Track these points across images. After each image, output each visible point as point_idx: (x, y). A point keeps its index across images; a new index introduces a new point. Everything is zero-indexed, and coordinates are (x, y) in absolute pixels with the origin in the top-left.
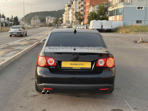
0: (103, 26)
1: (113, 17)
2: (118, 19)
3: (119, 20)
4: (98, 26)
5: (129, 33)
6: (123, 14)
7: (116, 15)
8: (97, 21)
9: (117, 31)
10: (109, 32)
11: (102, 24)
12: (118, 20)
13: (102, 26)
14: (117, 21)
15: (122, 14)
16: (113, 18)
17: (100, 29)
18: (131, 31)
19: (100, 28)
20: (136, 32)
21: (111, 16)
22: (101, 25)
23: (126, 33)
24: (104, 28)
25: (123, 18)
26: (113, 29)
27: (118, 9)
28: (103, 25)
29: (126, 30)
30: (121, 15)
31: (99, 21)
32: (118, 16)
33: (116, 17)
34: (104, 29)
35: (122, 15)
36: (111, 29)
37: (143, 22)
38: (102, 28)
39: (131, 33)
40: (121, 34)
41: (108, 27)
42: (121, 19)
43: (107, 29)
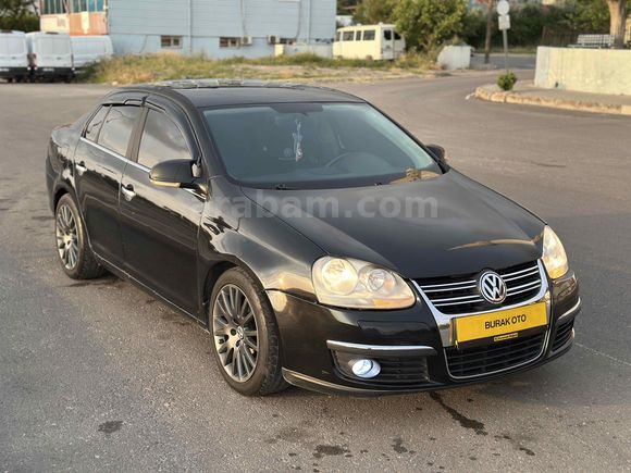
0: (35, 56)
1: (62, 16)
2: (86, 26)
3: (92, 32)
4: (14, 58)
6: (105, 7)
7: (76, 11)
8: (9, 35)
9: (95, 77)
11: (30, 49)
12: (86, 32)
13: (31, 57)
14: (83, 34)
15: (100, 9)
16: (60, 23)
17: (24, 69)
18: (157, 77)
19: (22, 62)
21: (53, 13)
22: (26, 52)
24: (39, 63)
25: (109, 24)
26: (77, 69)
28: (34, 52)
29: (133, 73)
30: (96, 12)
31: (16, 33)
32: (85, 15)
33: (78, 22)
34: (40, 69)
35: (104, 13)
36: (69, 70)
37: (185, 42)
38: (32, 66)
41: (59, 59)
42: (101, 27)
43: (56, 68)
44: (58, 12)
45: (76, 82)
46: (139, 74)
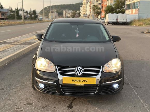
0: (118, 19)
1: (130, 10)
2: (134, 12)
3: (135, 14)
4: (113, 20)
5: (142, 26)
6: (138, 7)
7: (133, 9)
8: (113, 14)
9: (131, 24)
10: (124, 25)
11: (117, 18)
13: (117, 19)
14: (133, 14)
15: (137, 8)
16: (129, 12)
17: (115, 22)
18: (144, 24)
19: (115, 21)
20: (148, 24)
21: (128, 9)
22: (116, 18)
23: (139, 26)
24: (119, 21)
25: (139, 11)
26: (127, 22)
27: (135, 2)
28: (118, 18)
29: (139, 23)
30: (137, 9)
31: (115, 14)
32: (134, 9)
33: (133, 11)
34: (119, 22)
35: (138, 9)
36: (126, 22)
38: (117, 21)
39: (144, 26)
40: (135, 26)
41: (123, 20)
42: (137, 12)
43: (123, 22)
44: (129, 9)
45: (127, 25)
46: (140, 23)
